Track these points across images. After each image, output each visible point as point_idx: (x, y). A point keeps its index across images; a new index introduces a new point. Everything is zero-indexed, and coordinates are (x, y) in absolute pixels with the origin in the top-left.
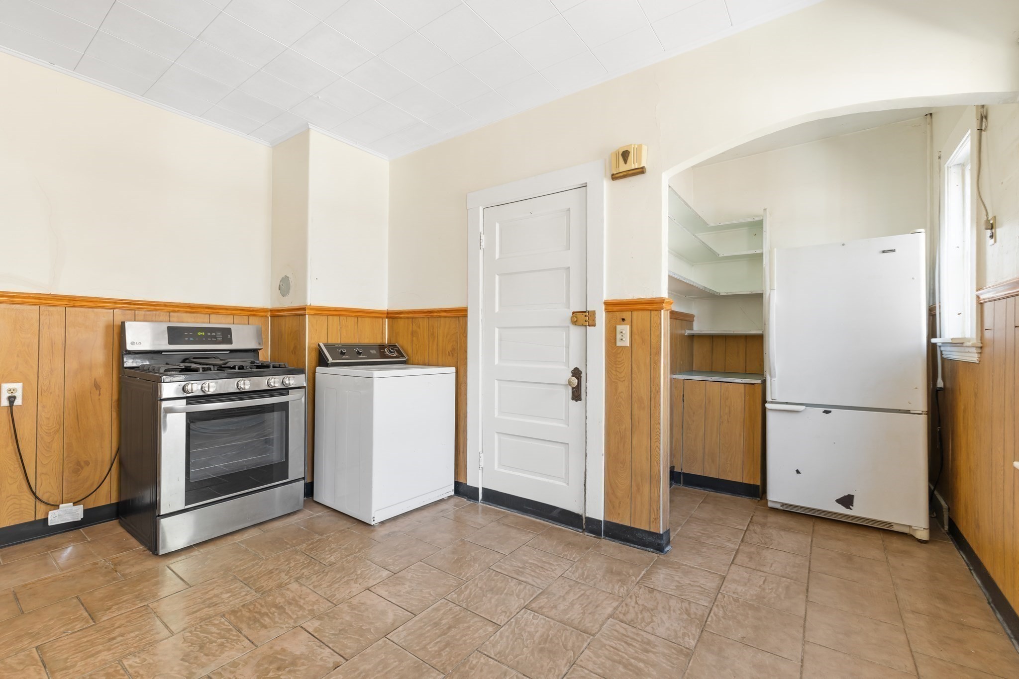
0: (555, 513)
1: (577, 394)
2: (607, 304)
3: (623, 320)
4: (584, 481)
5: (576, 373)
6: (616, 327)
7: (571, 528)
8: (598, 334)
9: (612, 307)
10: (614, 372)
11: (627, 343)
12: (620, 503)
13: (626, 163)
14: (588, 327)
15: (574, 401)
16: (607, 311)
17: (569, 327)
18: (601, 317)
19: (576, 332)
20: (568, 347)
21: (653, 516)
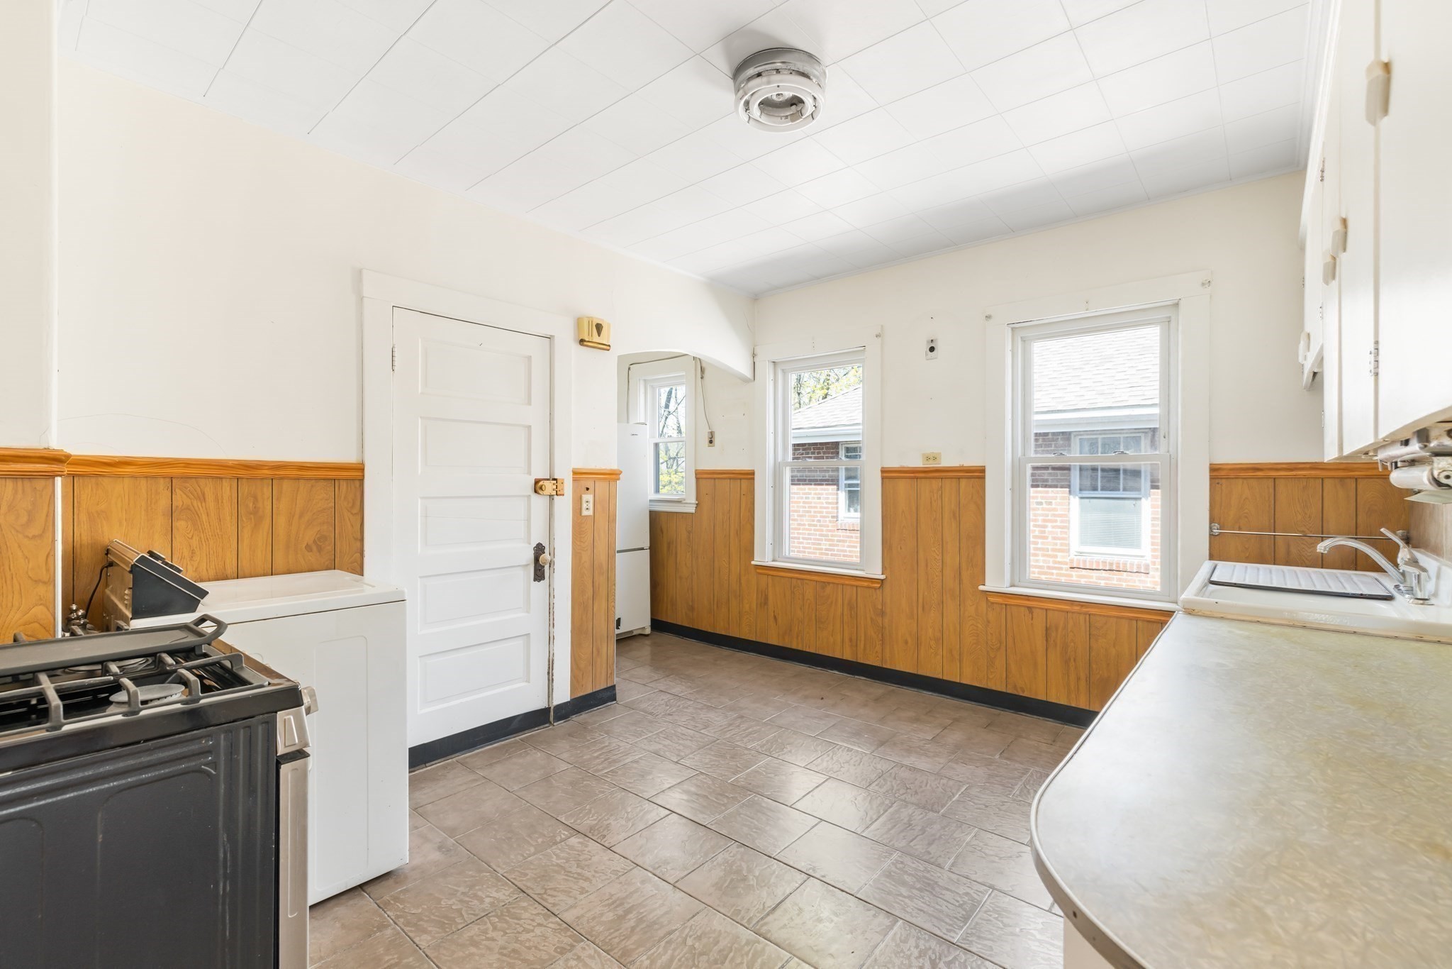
0: (515, 724)
1: (539, 575)
2: (575, 473)
3: (588, 489)
4: (547, 668)
5: (539, 549)
6: (581, 496)
7: (536, 729)
8: (564, 506)
9: (578, 474)
10: (578, 543)
11: (590, 513)
12: (583, 675)
13: (599, 336)
14: (556, 497)
15: (536, 582)
16: (575, 480)
17: (530, 496)
18: (568, 487)
19: (539, 502)
20: (529, 520)
21: (609, 672)
